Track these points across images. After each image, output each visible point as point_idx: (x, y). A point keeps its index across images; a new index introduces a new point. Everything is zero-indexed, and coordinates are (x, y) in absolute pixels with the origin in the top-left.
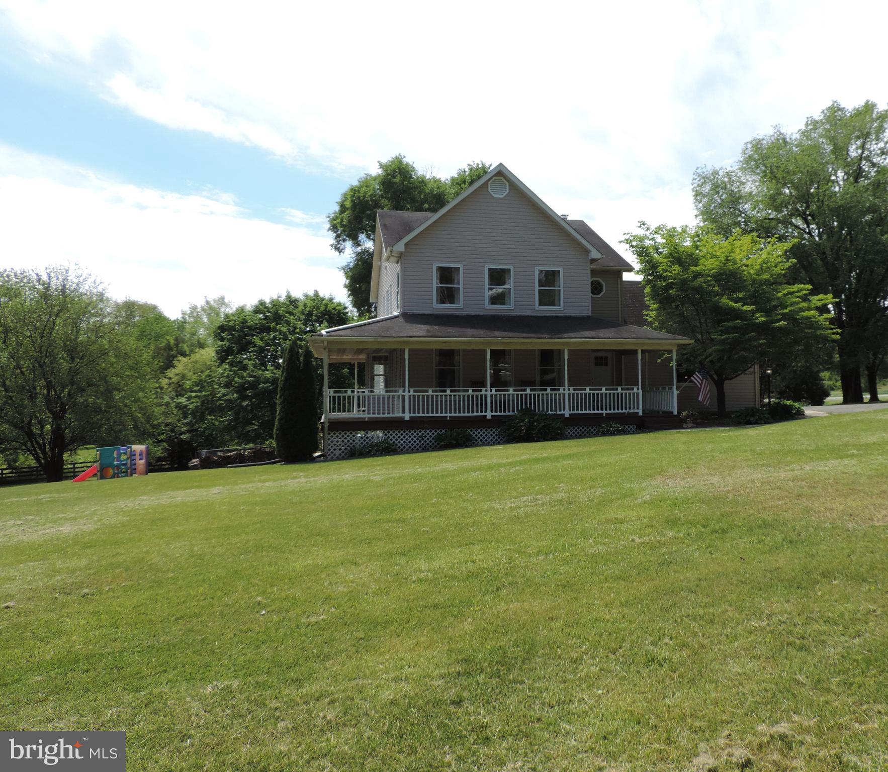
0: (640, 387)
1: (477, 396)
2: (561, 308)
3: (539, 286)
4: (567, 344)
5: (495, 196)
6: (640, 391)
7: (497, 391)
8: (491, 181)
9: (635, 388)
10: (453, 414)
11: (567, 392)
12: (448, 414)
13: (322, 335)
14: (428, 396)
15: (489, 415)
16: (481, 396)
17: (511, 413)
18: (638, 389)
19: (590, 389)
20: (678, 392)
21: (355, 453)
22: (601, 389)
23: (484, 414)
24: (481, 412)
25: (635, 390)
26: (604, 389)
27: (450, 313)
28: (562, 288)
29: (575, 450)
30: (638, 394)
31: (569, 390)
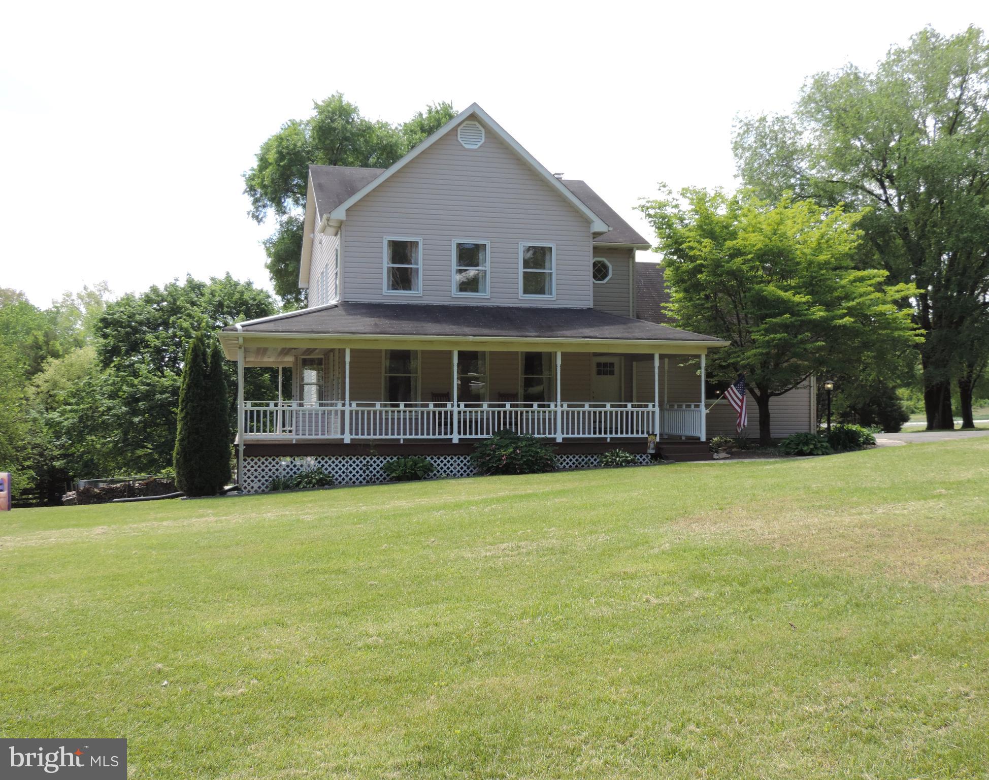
0: (657, 404)
1: (440, 413)
2: (554, 296)
3: (525, 267)
4: (560, 345)
5: (467, 146)
6: (657, 409)
7: (466, 406)
8: (461, 127)
9: (650, 405)
10: (408, 437)
11: (559, 409)
12: (402, 437)
13: (236, 330)
14: (375, 412)
15: (456, 438)
16: (446, 412)
17: (485, 436)
18: (654, 406)
19: (590, 406)
20: (708, 411)
21: (278, 486)
22: (604, 406)
23: (448, 436)
24: (446, 434)
25: (650, 408)
26: (608, 405)
27: (404, 302)
28: (554, 271)
29: (569, 486)
30: (653, 413)
31: (562, 406)
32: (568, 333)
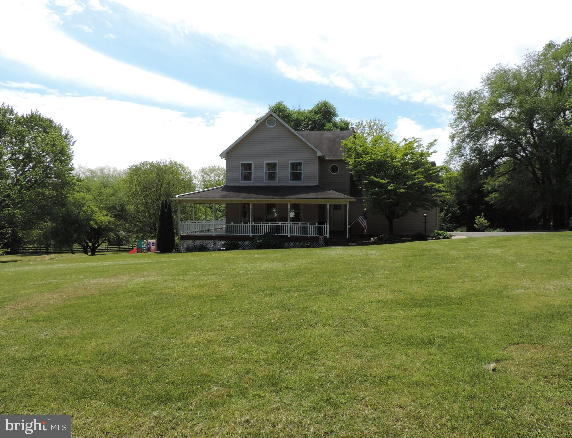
0: (328, 223)
4: (289, 201)
5: (270, 127)
6: (328, 226)
8: (268, 120)
9: (325, 224)
10: (234, 234)
11: (289, 225)
12: (232, 234)
13: (176, 197)
15: (251, 235)
17: (261, 234)
18: (327, 224)
20: (350, 226)
23: (248, 234)
27: (247, 185)
28: (302, 171)
30: (327, 227)
32: (291, 197)
